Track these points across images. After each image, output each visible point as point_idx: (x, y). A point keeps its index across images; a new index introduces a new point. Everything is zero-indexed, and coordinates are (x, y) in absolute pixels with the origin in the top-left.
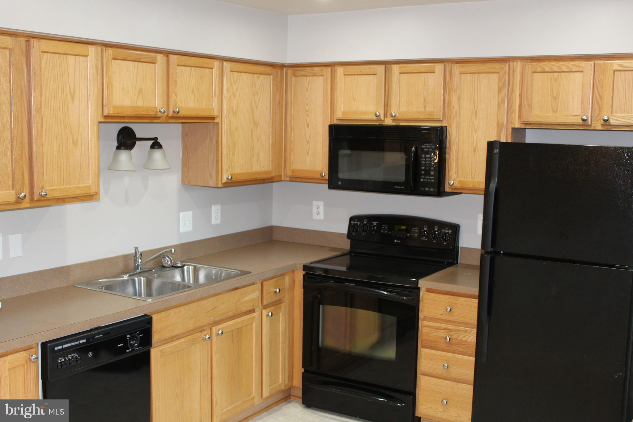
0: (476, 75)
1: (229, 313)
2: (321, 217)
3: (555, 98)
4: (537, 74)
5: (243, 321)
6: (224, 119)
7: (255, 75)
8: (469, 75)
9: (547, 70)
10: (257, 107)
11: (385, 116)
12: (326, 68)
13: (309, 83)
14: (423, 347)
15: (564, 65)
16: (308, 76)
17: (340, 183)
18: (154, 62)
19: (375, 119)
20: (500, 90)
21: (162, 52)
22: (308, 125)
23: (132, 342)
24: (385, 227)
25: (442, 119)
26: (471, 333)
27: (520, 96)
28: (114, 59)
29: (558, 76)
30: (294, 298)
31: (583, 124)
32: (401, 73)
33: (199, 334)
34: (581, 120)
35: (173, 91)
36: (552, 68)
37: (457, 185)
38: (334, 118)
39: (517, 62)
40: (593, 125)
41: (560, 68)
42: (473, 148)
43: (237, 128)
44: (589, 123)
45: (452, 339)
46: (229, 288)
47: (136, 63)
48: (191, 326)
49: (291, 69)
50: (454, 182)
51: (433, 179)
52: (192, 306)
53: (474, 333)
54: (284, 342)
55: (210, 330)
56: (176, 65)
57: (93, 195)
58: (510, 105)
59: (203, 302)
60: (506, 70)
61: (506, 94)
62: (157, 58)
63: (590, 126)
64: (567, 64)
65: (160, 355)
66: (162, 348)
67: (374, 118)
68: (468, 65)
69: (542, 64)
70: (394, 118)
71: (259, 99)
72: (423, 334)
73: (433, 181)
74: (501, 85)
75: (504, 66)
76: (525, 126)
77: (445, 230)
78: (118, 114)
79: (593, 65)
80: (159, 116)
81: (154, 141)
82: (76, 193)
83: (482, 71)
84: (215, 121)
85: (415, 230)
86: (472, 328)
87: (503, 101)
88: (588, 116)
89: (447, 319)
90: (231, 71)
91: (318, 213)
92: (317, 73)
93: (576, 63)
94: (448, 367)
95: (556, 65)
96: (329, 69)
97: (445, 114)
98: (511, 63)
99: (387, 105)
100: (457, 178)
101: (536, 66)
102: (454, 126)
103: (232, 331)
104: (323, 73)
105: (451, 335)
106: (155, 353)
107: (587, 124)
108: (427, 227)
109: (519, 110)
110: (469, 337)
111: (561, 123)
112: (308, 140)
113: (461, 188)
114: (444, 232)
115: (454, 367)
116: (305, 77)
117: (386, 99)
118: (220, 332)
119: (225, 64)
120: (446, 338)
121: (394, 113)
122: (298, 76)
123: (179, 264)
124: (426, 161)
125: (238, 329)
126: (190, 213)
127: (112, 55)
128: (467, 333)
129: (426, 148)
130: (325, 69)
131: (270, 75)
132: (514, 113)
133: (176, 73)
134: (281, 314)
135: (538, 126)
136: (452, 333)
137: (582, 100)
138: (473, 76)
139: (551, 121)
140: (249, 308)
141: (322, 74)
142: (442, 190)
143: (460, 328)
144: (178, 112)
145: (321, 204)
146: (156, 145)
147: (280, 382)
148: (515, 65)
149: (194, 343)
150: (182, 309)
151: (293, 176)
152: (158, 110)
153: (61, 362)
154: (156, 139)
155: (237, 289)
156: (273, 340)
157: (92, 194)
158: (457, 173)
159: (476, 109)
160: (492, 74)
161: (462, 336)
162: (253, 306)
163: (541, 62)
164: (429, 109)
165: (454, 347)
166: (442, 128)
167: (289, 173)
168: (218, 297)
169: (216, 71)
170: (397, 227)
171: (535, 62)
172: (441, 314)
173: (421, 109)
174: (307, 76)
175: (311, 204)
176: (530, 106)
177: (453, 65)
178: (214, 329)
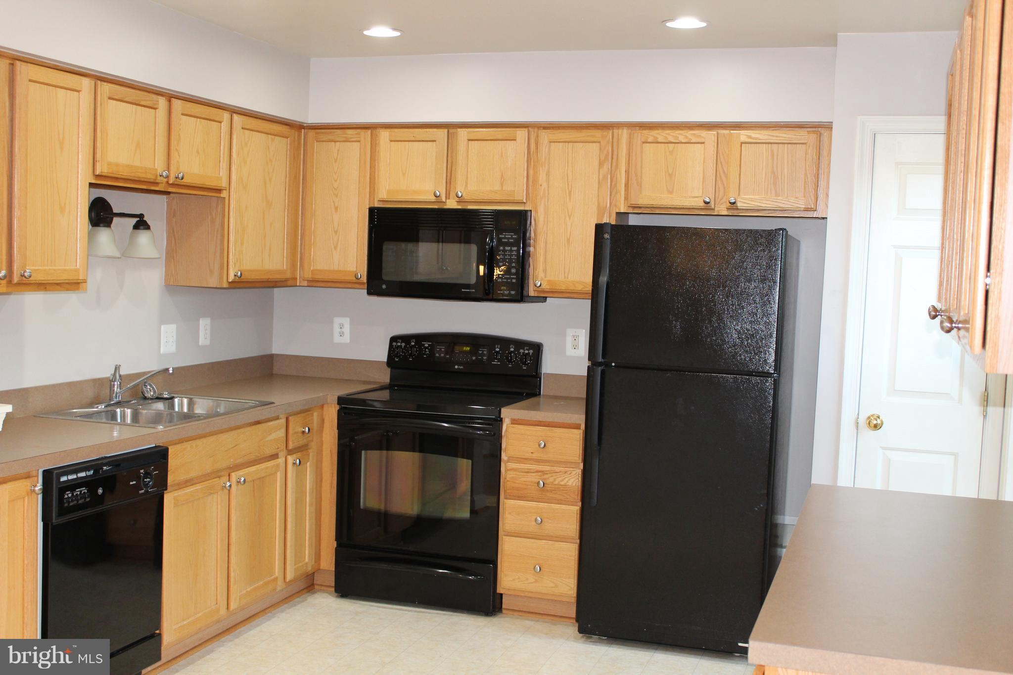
0: (571, 144)
1: (252, 454)
2: (347, 339)
3: (670, 175)
4: (648, 144)
5: (267, 468)
6: (232, 193)
7: (270, 136)
8: (561, 144)
9: (660, 140)
10: (270, 180)
11: (448, 196)
12: (364, 131)
13: (338, 150)
14: (506, 498)
15: (681, 134)
16: (337, 141)
17: (384, 287)
18: (155, 107)
19: (433, 200)
20: (601, 164)
21: (164, 94)
22: (336, 208)
23: (145, 480)
24: (440, 349)
25: (525, 201)
26: (572, 474)
27: (627, 172)
28: (110, 98)
29: (674, 148)
30: (322, 445)
31: (705, 207)
32: (469, 140)
33: (216, 481)
34: (703, 202)
35: (176, 149)
36: (666, 138)
37: (545, 286)
38: (374, 199)
39: (623, 129)
40: (716, 209)
41: (677, 138)
42: (566, 238)
43: (246, 207)
44: (713, 207)
45: (547, 484)
46: (252, 420)
47: (134, 106)
48: (209, 469)
49: (313, 131)
50: (542, 282)
51: (514, 278)
52: (211, 439)
53: (575, 474)
54: (311, 505)
55: (228, 477)
56: (181, 114)
57: (79, 283)
58: (613, 184)
59: (223, 437)
60: (609, 138)
61: (608, 169)
62: (158, 101)
63: (713, 209)
64: (685, 133)
65: (175, 503)
66: (176, 494)
67: (433, 198)
68: (559, 131)
69: (654, 133)
70: (460, 199)
71: (273, 170)
72: (508, 481)
73: (514, 281)
74: (603, 158)
75: (606, 133)
76: (633, 210)
77: (524, 350)
78: (113, 174)
79: (716, 135)
80: (159, 181)
81: (139, 219)
82: (62, 278)
83: (578, 139)
84: (222, 195)
85: (483, 351)
86: (573, 468)
87: (605, 178)
88: (711, 198)
89: (539, 458)
90: (242, 128)
91: (341, 334)
92: (351, 138)
93: (696, 132)
94: (541, 522)
95: (672, 134)
96: (369, 132)
97: (529, 194)
98: (616, 131)
99: (449, 182)
100: (545, 277)
101: (648, 134)
102: (541, 210)
103: (254, 481)
104: (360, 137)
105: (545, 479)
106: (169, 499)
107: (710, 208)
108: (499, 347)
109: (625, 190)
110: (569, 480)
111: (678, 207)
112: (336, 229)
113: (551, 290)
114: (523, 353)
115: (550, 521)
116: (333, 143)
117: (449, 175)
118: (243, 479)
119: (235, 117)
120: (538, 483)
121: (461, 192)
122: (323, 141)
123: (166, 394)
124: (505, 255)
125: (260, 478)
126: (173, 327)
127: (108, 93)
128: (566, 474)
129: (505, 238)
130: (362, 132)
131: (287, 138)
132: (619, 194)
133: (180, 124)
134: (308, 464)
135: (649, 210)
136: (546, 476)
137: (704, 178)
138: (567, 147)
139: (666, 204)
140: (274, 451)
141: (359, 139)
142: (525, 293)
143: (557, 469)
144: (182, 178)
145: (346, 321)
146: (141, 224)
147: (307, 560)
148: (620, 133)
149: (212, 492)
150: (199, 442)
151: (314, 279)
152: (158, 174)
153: (68, 498)
154: (141, 216)
155: (258, 423)
156: (299, 501)
157: (79, 281)
158: (545, 271)
159: (570, 188)
160: (591, 144)
161: (560, 479)
162: (278, 448)
163: (652, 129)
164: (508, 187)
165: (550, 495)
166: (526, 211)
167: (308, 275)
168: (239, 431)
169: (225, 126)
170: (457, 349)
171: (645, 129)
172: (532, 451)
173: (497, 187)
174: (335, 142)
175: (332, 323)
176: (640, 185)
177: (540, 131)
178: (234, 476)
